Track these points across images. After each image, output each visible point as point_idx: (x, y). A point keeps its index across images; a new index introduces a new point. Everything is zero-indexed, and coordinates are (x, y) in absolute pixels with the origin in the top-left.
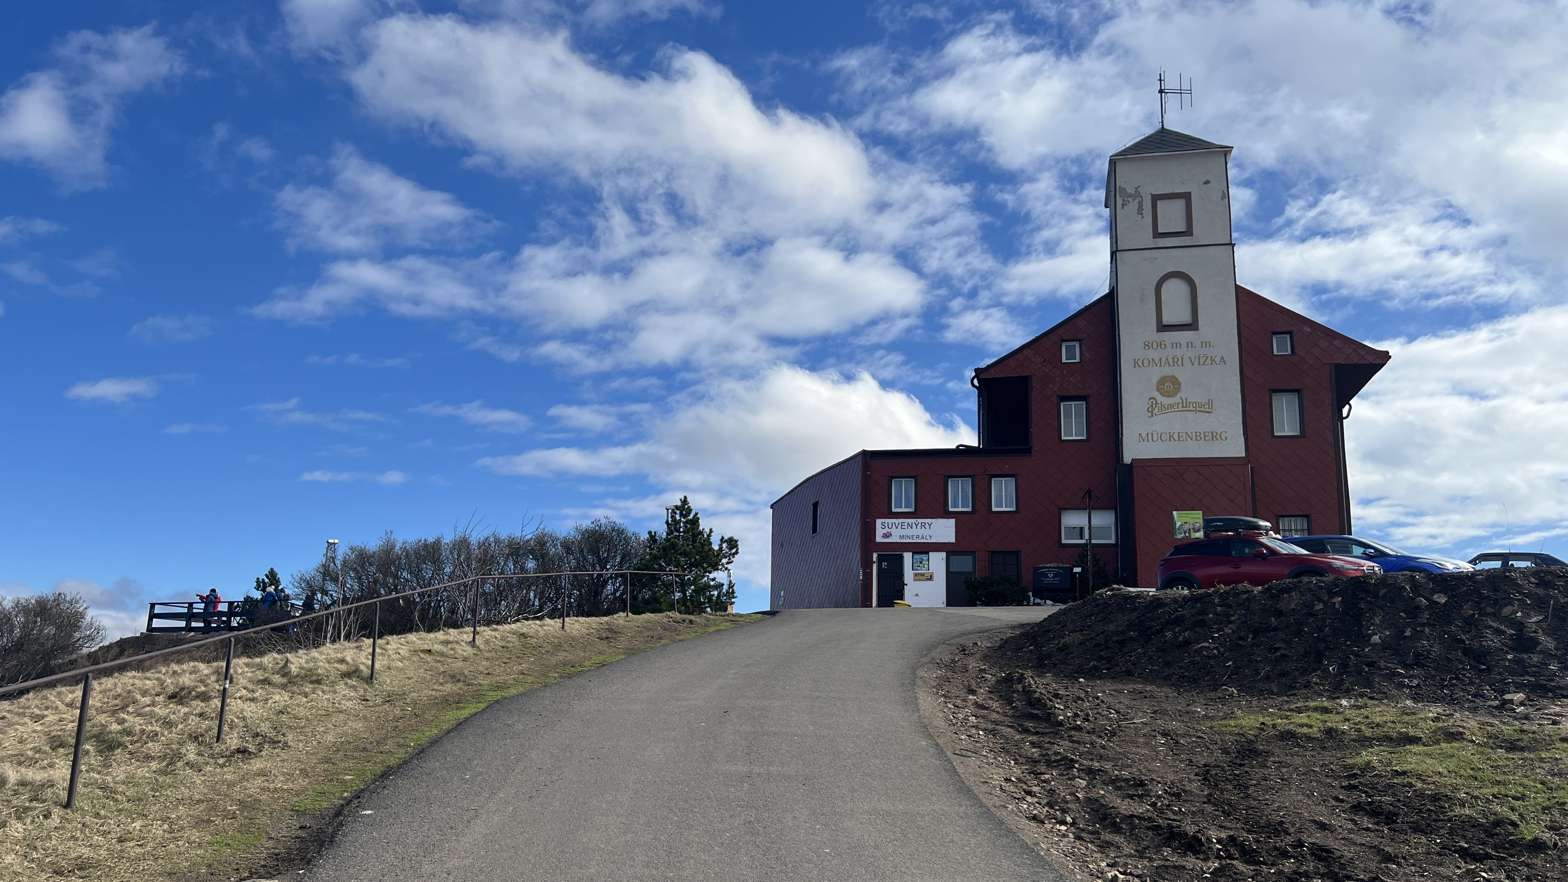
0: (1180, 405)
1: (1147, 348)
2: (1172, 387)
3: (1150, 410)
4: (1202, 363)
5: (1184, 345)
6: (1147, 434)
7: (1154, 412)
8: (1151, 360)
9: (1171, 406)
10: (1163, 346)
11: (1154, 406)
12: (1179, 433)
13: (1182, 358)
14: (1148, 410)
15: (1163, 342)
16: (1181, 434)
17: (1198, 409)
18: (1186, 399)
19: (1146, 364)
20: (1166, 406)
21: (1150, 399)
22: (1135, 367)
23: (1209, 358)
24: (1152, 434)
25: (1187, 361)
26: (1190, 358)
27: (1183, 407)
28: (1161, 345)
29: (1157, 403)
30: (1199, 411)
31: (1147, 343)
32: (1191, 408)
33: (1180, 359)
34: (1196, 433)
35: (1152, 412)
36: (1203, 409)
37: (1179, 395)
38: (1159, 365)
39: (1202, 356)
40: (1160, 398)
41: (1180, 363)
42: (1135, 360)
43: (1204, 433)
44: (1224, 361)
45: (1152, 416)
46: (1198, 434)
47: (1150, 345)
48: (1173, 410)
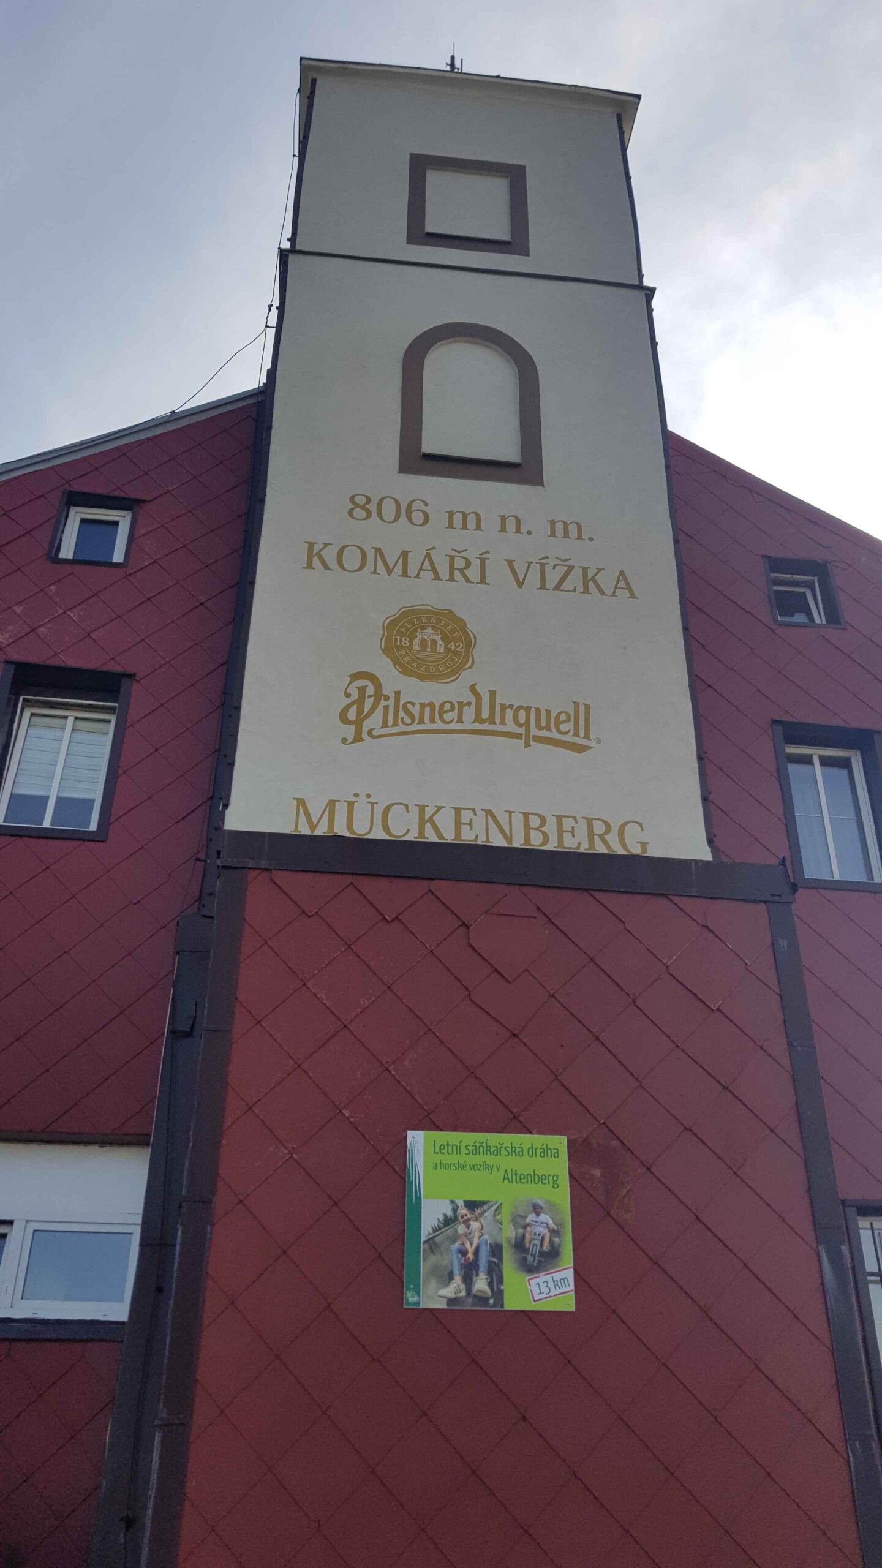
1: (359, 513)
2: (441, 648)
4: (551, 583)
5: (491, 522)
6: (332, 804)
8: (371, 554)
10: (417, 517)
12: (458, 811)
13: (483, 562)
15: (417, 505)
16: (466, 816)
17: (534, 731)
19: (352, 559)
22: (310, 566)
23: (577, 573)
24: (351, 804)
25: (497, 571)
26: (510, 563)
28: (405, 511)
30: (538, 739)
31: (361, 500)
32: (511, 727)
33: (476, 563)
34: (526, 815)
37: (466, 677)
38: (398, 570)
39: (551, 562)
40: (392, 679)
41: (474, 573)
42: (311, 545)
43: (559, 818)
44: (629, 588)
46: (535, 822)
47: (372, 507)
48: (439, 726)
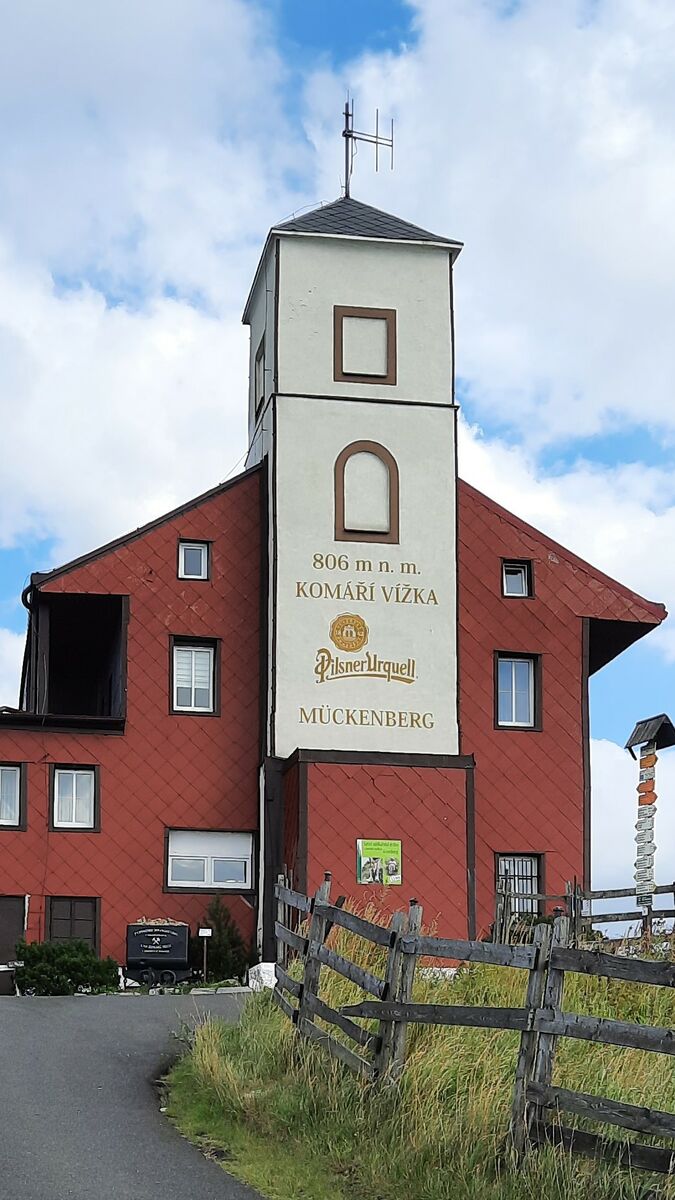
0: (366, 665)
1: (318, 565)
2: (354, 635)
3: (319, 670)
4: (400, 600)
5: (375, 566)
6: (314, 710)
7: (325, 675)
8: (324, 587)
9: (352, 666)
10: (343, 565)
11: (326, 663)
12: (362, 712)
13: (372, 588)
14: (317, 672)
15: (343, 558)
16: (365, 714)
17: (392, 674)
18: (375, 656)
19: (316, 592)
20: (344, 666)
21: (320, 651)
22: (299, 595)
23: (413, 591)
24: (321, 710)
25: (379, 594)
26: (384, 588)
27: (369, 669)
28: (338, 562)
29: (330, 660)
30: (393, 677)
31: (318, 557)
32: (382, 672)
33: (369, 589)
34: (387, 713)
35: (322, 674)
36: (399, 675)
37: (365, 649)
38: (336, 595)
39: (401, 587)
40: (336, 652)
41: (368, 595)
42: (298, 583)
43: (400, 713)
44: (434, 599)
45: (322, 680)
46: (391, 715)
47: (324, 561)
48: (354, 673)
